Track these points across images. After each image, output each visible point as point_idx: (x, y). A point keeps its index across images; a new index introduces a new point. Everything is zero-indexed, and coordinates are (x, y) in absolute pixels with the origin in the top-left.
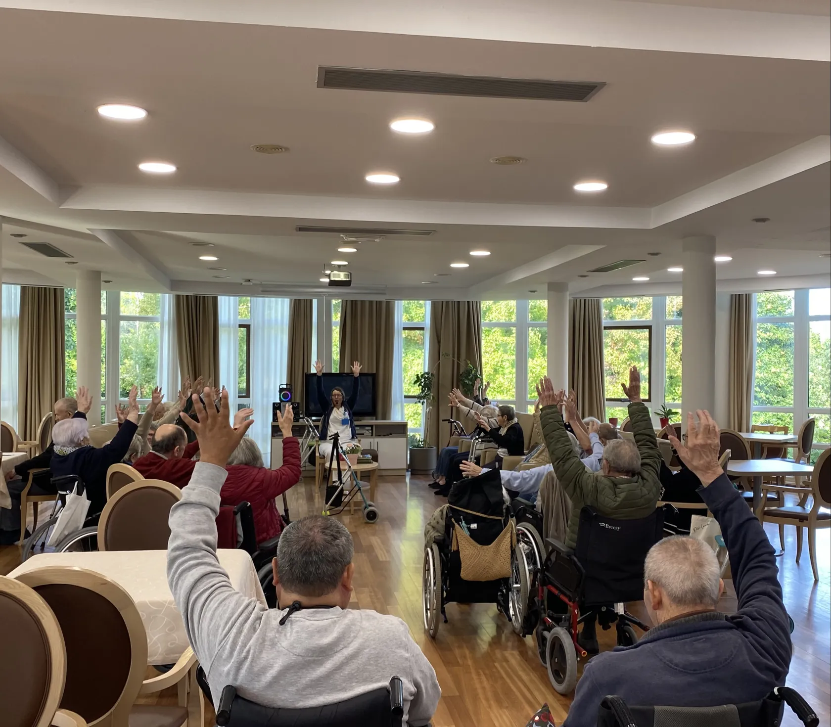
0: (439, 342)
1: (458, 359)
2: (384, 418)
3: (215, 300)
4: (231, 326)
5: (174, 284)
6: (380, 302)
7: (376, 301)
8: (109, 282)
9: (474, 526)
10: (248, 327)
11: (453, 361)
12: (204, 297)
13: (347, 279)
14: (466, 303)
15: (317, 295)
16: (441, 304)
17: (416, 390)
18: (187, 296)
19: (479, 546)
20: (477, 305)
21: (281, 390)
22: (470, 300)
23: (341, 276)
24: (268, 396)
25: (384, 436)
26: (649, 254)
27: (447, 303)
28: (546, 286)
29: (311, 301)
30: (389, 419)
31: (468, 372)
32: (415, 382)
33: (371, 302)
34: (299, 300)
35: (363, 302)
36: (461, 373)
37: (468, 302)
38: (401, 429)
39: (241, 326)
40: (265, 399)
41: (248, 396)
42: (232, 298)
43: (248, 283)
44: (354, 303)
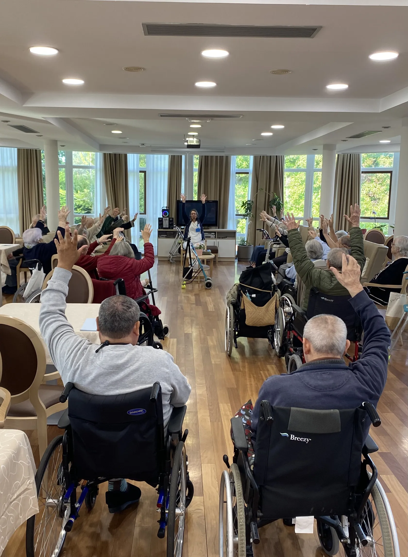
0: (257, 182)
1: (269, 192)
2: (223, 228)
3: (126, 156)
4: (135, 171)
5: (101, 147)
6: (222, 156)
7: (220, 156)
8: (64, 146)
9: (254, 296)
10: (145, 172)
11: (266, 193)
12: (119, 154)
13: (198, 144)
14: (275, 157)
15: (184, 153)
16: (259, 157)
17: (242, 211)
18: (110, 154)
19: (257, 307)
20: (282, 158)
21: (163, 210)
22: (278, 155)
23: (194, 141)
24: (156, 214)
25: (223, 238)
26: (383, 127)
27: (263, 157)
28: (322, 146)
29: (181, 156)
30: (226, 228)
31: (275, 200)
32: (242, 206)
33: (217, 157)
34: (174, 156)
35: (212, 157)
36: (270, 200)
37: (277, 156)
38: (232, 234)
39: (141, 172)
40: (155, 215)
41: (145, 213)
42: (135, 155)
43: (143, 146)
44: (206, 157)
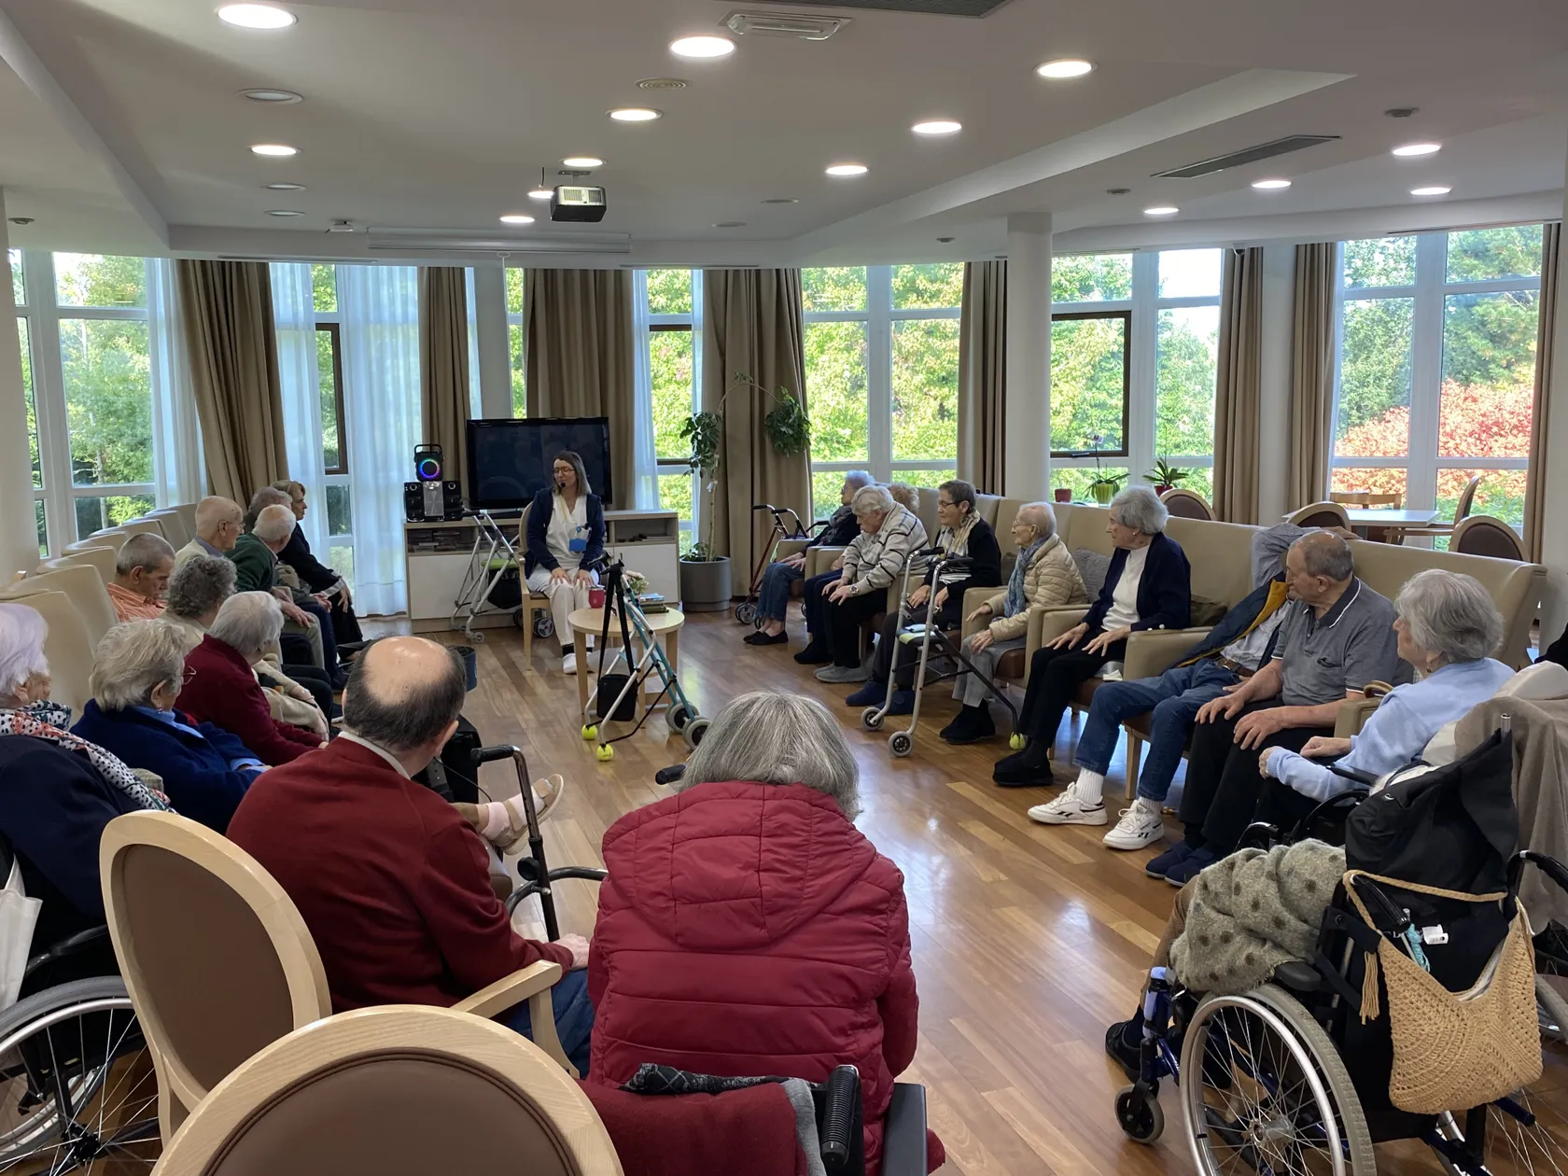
0: (723, 354)
3: (263, 270)
4: (300, 326)
5: (177, 234)
6: (603, 272)
7: (595, 271)
10: (334, 328)
11: (752, 389)
12: (239, 264)
13: (598, 204)
14: (774, 273)
16: (723, 275)
18: (203, 263)
20: (795, 275)
21: (419, 457)
22: (782, 267)
23: (580, 197)
25: (632, 540)
27: (736, 273)
29: (462, 270)
30: (632, 507)
32: (683, 434)
34: (439, 269)
35: (568, 272)
37: (778, 271)
38: (664, 527)
39: (320, 326)
41: (344, 469)
43: (341, 229)
44: (549, 275)
